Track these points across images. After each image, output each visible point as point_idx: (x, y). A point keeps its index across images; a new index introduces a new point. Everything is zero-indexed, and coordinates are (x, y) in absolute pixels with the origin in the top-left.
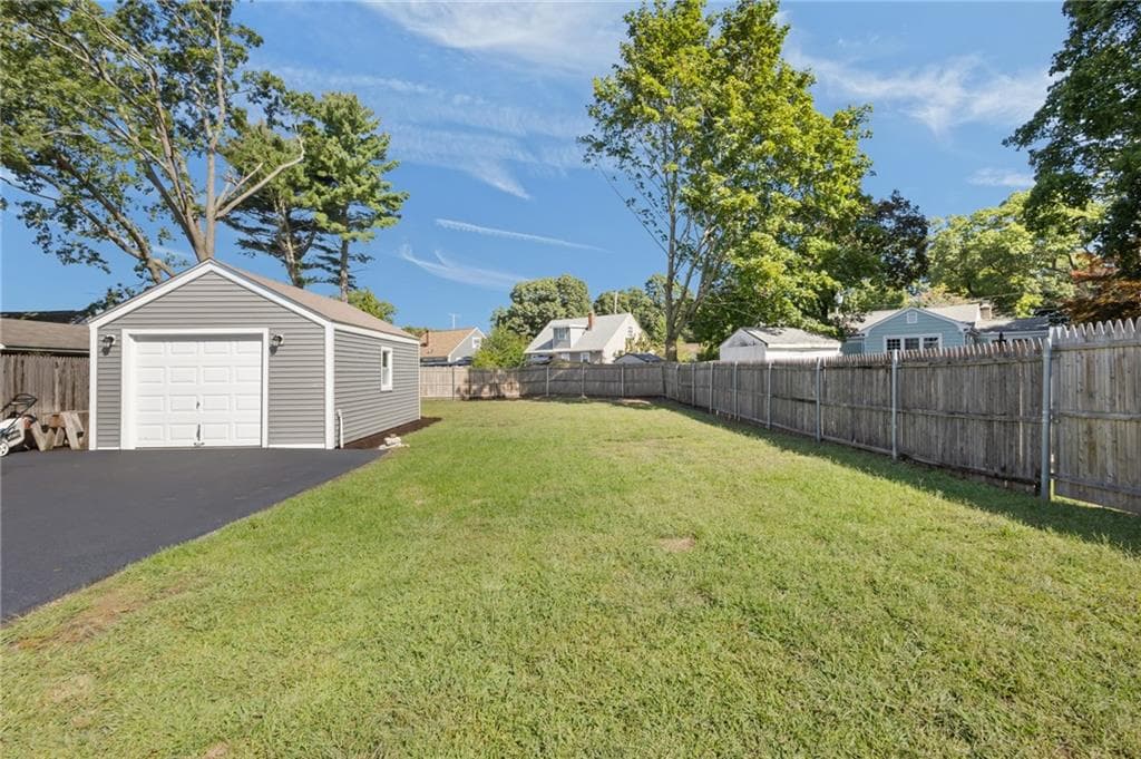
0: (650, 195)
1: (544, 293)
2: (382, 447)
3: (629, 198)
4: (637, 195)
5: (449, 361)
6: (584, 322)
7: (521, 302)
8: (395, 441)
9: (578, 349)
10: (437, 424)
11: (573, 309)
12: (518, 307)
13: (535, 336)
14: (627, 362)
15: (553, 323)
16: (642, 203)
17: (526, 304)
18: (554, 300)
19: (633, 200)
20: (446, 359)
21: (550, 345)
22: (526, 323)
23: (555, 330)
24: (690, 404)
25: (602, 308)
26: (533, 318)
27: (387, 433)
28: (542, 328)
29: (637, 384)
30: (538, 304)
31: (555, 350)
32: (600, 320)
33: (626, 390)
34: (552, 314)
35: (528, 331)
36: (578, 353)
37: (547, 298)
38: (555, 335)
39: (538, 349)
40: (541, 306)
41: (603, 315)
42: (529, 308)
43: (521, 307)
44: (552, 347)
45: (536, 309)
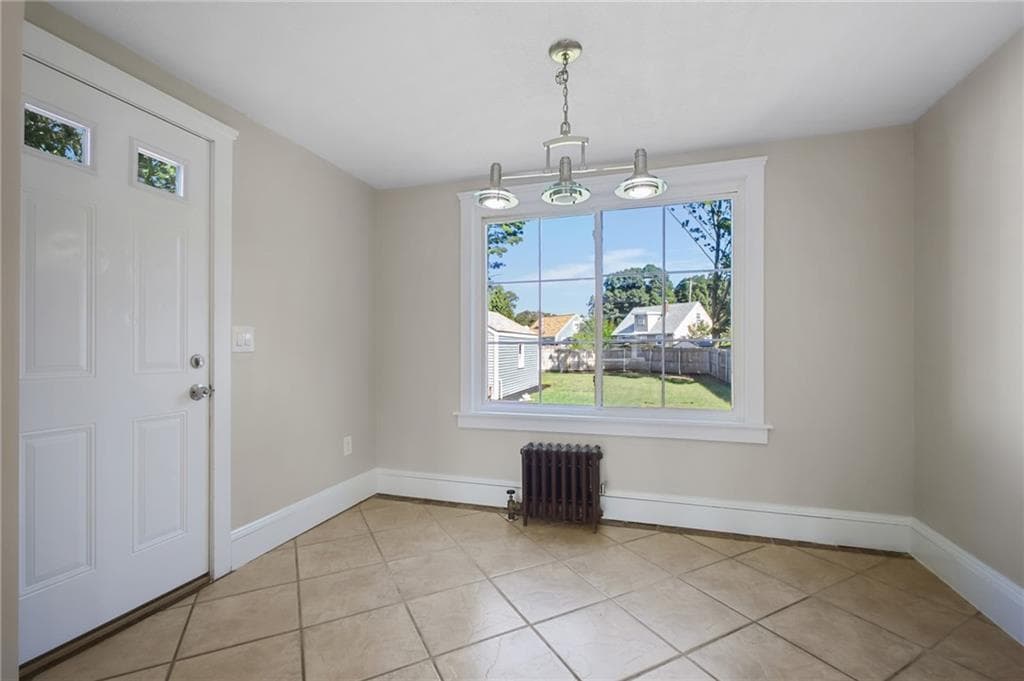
0: (700, 218)
1: (631, 281)
2: (521, 400)
3: (683, 220)
4: (690, 218)
5: (556, 340)
6: (658, 310)
7: (612, 290)
8: (527, 397)
9: (654, 332)
10: (548, 389)
11: (655, 295)
12: (610, 294)
13: (623, 318)
14: (684, 347)
15: (636, 310)
16: (694, 224)
17: (616, 292)
18: (639, 288)
19: (687, 222)
20: (553, 338)
21: (631, 328)
22: (616, 308)
23: (636, 316)
24: (724, 382)
25: (681, 295)
26: (622, 304)
27: (524, 392)
28: (628, 312)
29: (690, 365)
30: (627, 291)
31: (636, 333)
32: (674, 308)
33: (682, 368)
34: (637, 301)
35: (618, 314)
36: (654, 336)
37: (633, 286)
38: (636, 321)
39: (621, 332)
40: (628, 293)
41: (679, 301)
42: (619, 295)
43: (612, 294)
44: (633, 331)
45: (624, 295)
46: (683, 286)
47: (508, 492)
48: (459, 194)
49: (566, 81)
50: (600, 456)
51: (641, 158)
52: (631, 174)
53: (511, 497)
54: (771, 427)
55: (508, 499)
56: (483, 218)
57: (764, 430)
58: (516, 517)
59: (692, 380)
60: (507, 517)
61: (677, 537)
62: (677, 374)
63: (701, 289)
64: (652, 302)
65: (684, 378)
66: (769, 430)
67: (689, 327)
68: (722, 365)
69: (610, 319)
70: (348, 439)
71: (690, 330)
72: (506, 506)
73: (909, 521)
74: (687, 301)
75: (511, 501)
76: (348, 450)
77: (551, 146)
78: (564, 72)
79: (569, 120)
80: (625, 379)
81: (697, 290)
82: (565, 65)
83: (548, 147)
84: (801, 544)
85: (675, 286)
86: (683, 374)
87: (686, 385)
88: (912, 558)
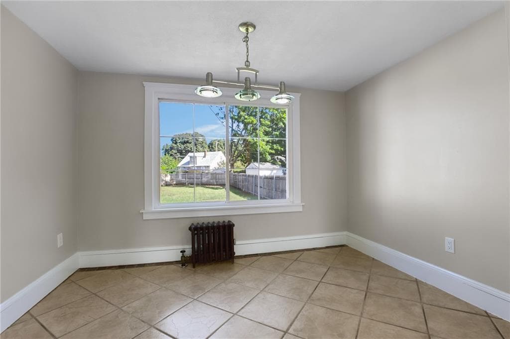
1: (186, 140)
6: (202, 154)
7: (176, 143)
9: (200, 165)
11: (199, 147)
12: (174, 145)
13: (183, 158)
15: (190, 154)
17: (178, 144)
18: (190, 143)
21: (188, 163)
22: (178, 152)
23: (191, 157)
25: (211, 147)
26: (181, 150)
28: (186, 155)
29: (220, 180)
30: (184, 144)
31: (190, 166)
32: (209, 154)
33: (217, 182)
34: (190, 149)
35: (179, 156)
36: (200, 167)
37: (187, 142)
38: (191, 159)
39: (183, 165)
40: (185, 145)
41: (211, 151)
42: (180, 146)
43: (176, 145)
44: (189, 164)
45: (183, 147)
46: (211, 144)
47: (181, 252)
48: (144, 83)
49: (247, 41)
50: (234, 225)
51: (283, 86)
52: (278, 92)
53: (183, 254)
54: (304, 204)
55: (181, 255)
56: (159, 99)
57: (300, 205)
58: (186, 265)
59: (222, 187)
60: (180, 265)
61: (269, 257)
62: (214, 185)
63: (221, 145)
64: (197, 151)
65: (218, 187)
66: (303, 205)
67: (218, 163)
68: (235, 180)
69: (176, 158)
70: (60, 237)
71: (218, 164)
72: (180, 260)
73: (345, 233)
74: (215, 151)
75: (183, 257)
76: (60, 243)
77: (240, 71)
78: (247, 37)
79: (249, 60)
80: (188, 188)
81: (219, 146)
82: (247, 34)
83: (239, 71)
84: (314, 249)
85: (208, 144)
86: (217, 185)
87: (219, 190)
88: (347, 246)
